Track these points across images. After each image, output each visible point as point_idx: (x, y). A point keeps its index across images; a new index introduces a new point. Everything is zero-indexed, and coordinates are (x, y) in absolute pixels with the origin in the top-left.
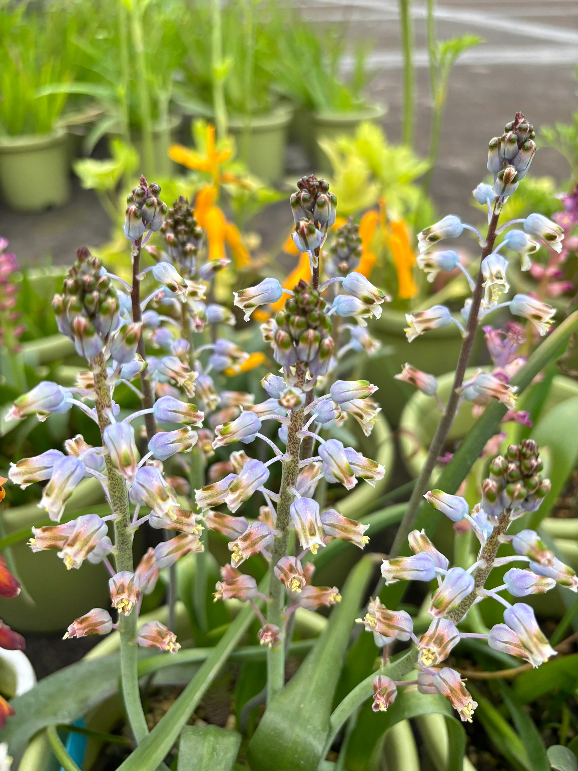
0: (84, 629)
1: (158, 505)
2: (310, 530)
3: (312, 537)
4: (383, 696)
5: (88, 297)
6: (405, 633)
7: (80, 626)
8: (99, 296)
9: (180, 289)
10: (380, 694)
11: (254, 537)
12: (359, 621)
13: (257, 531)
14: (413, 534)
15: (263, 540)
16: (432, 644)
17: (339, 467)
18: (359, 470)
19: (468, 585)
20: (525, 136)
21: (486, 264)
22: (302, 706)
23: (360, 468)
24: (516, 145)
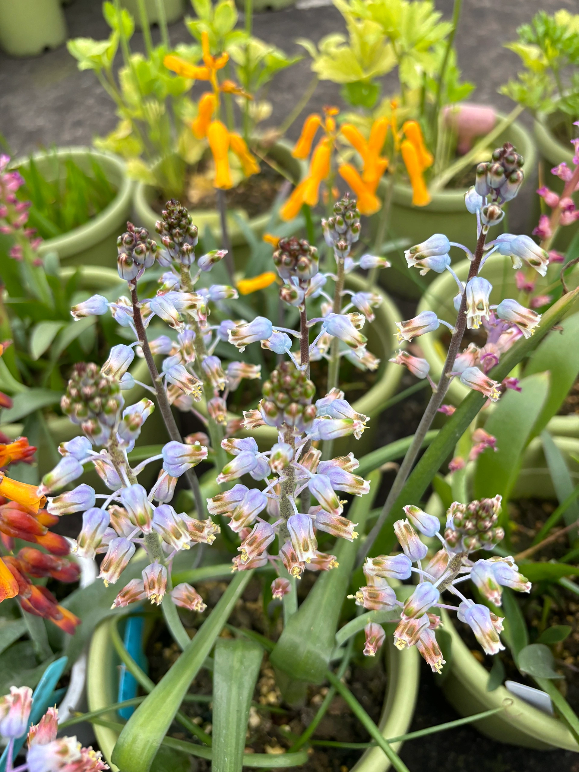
0: (127, 601)
1: (174, 542)
2: (304, 546)
3: (306, 552)
4: (372, 644)
5: (91, 404)
6: (388, 606)
7: (123, 599)
8: (101, 401)
9: (177, 324)
10: (369, 643)
11: (259, 540)
12: (350, 597)
13: (261, 534)
14: (398, 523)
15: (267, 540)
16: (405, 634)
17: (326, 500)
18: (347, 488)
19: (433, 599)
20: (511, 167)
21: (470, 289)
22: (312, 628)
23: (348, 487)
24: (503, 176)
